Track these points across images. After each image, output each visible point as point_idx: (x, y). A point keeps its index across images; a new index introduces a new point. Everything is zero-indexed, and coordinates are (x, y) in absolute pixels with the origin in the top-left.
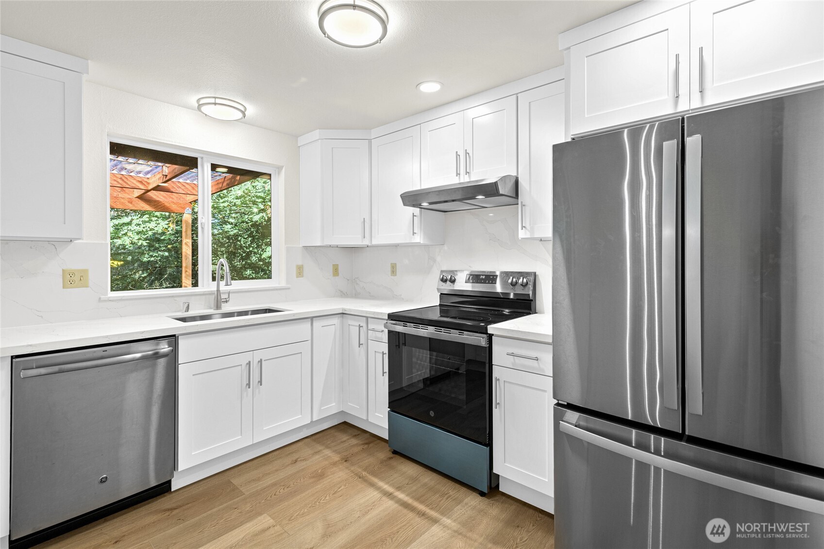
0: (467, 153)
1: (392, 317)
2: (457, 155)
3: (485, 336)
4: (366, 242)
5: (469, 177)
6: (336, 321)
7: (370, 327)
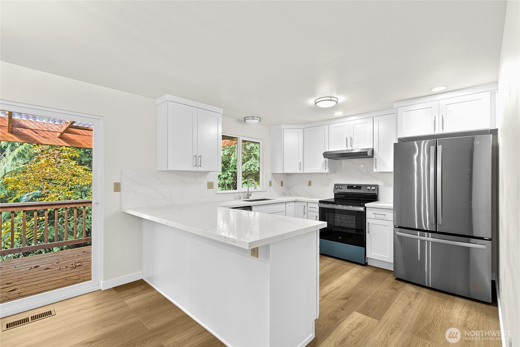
0: (351, 138)
1: (320, 202)
2: (347, 139)
3: (364, 207)
4: (301, 172)
5: (352, 147)
6: (293, 204)
7: (309, 206)
